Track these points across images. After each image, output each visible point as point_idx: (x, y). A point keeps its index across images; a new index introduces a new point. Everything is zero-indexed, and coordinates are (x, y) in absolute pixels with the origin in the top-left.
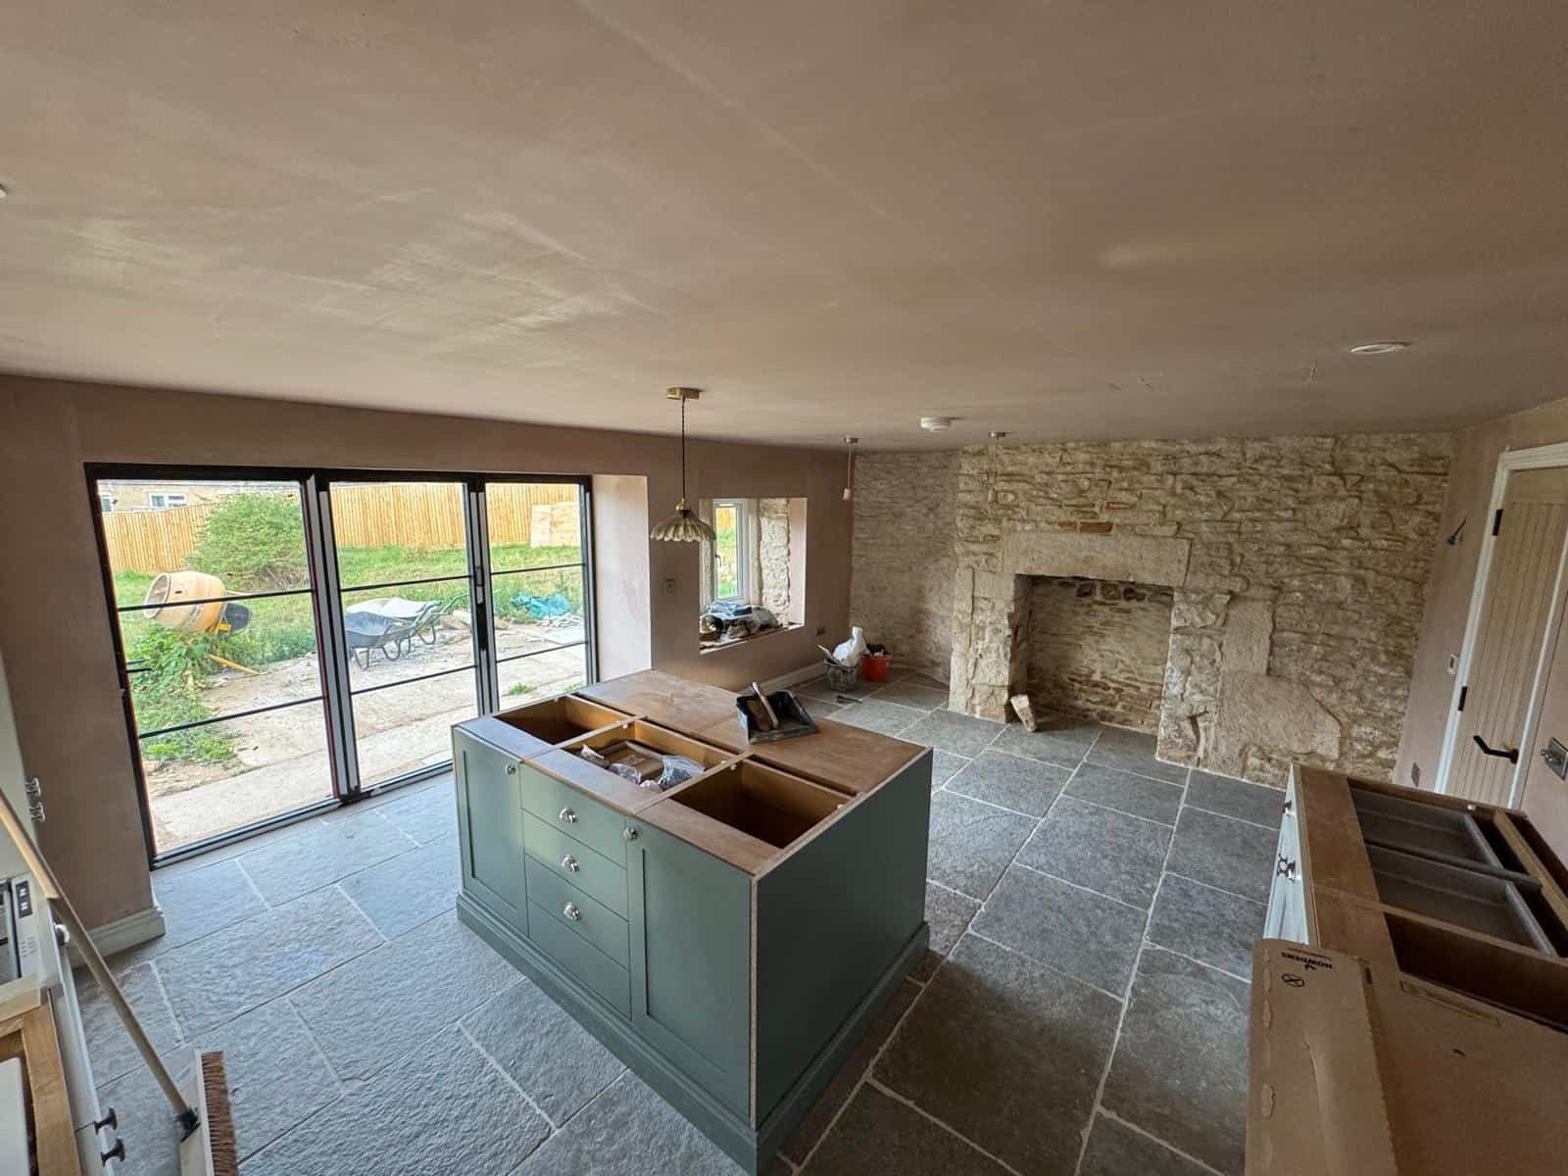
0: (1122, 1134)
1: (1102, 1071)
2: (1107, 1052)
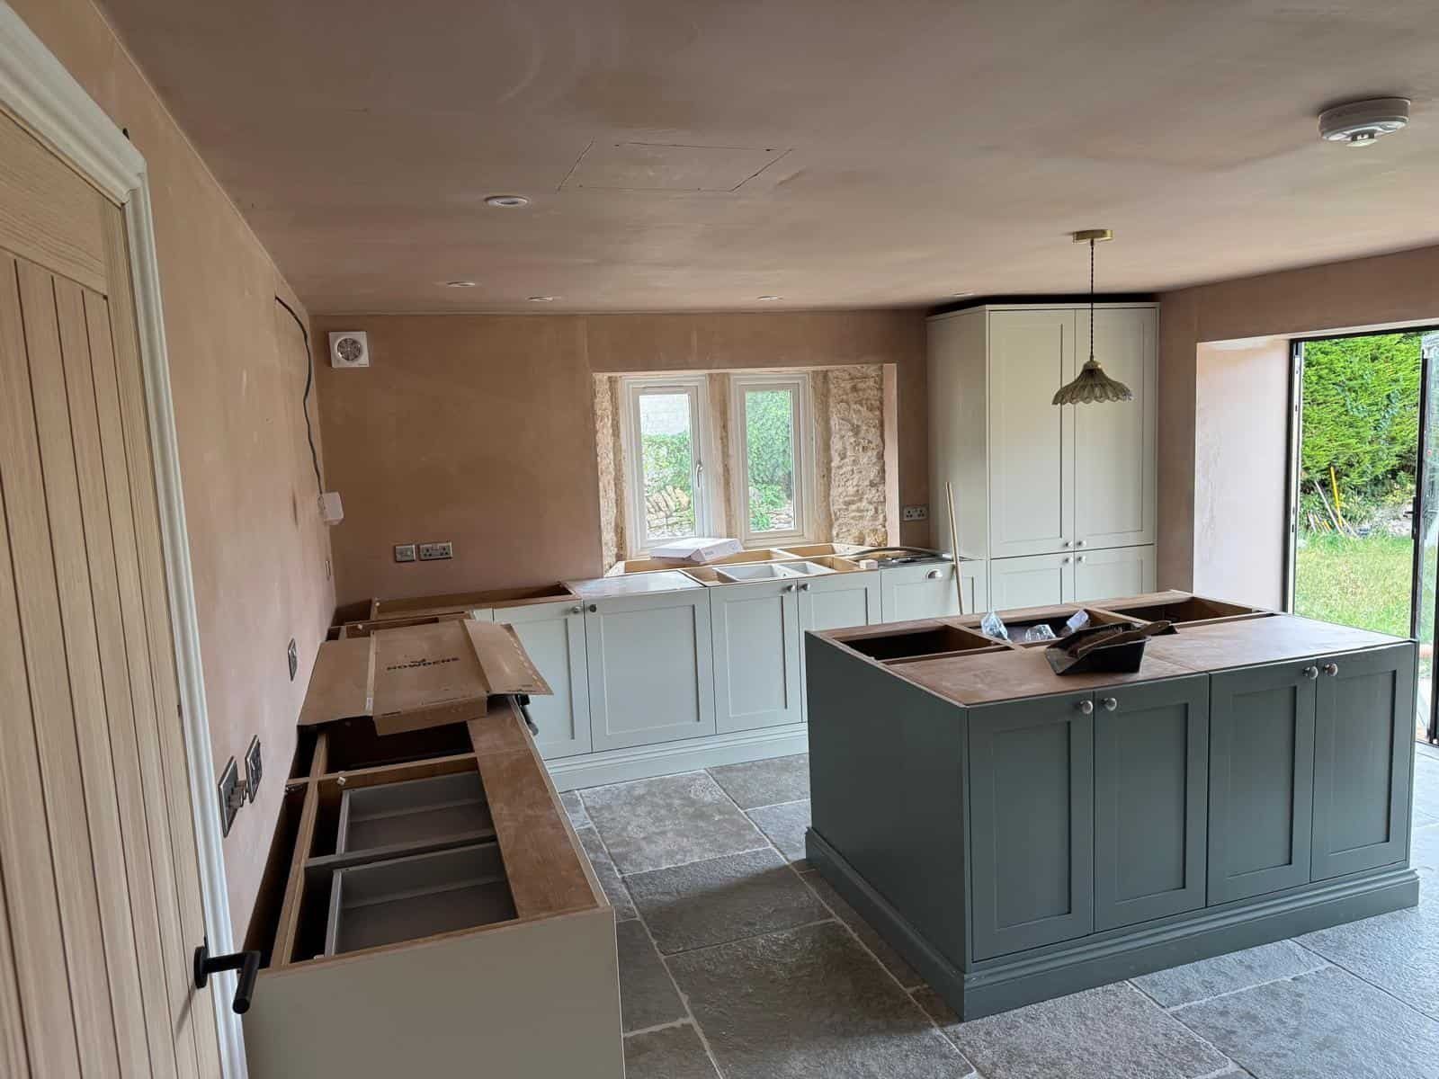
0: (660, 1018)
1: (711, 1048)
2: (723, 1067)
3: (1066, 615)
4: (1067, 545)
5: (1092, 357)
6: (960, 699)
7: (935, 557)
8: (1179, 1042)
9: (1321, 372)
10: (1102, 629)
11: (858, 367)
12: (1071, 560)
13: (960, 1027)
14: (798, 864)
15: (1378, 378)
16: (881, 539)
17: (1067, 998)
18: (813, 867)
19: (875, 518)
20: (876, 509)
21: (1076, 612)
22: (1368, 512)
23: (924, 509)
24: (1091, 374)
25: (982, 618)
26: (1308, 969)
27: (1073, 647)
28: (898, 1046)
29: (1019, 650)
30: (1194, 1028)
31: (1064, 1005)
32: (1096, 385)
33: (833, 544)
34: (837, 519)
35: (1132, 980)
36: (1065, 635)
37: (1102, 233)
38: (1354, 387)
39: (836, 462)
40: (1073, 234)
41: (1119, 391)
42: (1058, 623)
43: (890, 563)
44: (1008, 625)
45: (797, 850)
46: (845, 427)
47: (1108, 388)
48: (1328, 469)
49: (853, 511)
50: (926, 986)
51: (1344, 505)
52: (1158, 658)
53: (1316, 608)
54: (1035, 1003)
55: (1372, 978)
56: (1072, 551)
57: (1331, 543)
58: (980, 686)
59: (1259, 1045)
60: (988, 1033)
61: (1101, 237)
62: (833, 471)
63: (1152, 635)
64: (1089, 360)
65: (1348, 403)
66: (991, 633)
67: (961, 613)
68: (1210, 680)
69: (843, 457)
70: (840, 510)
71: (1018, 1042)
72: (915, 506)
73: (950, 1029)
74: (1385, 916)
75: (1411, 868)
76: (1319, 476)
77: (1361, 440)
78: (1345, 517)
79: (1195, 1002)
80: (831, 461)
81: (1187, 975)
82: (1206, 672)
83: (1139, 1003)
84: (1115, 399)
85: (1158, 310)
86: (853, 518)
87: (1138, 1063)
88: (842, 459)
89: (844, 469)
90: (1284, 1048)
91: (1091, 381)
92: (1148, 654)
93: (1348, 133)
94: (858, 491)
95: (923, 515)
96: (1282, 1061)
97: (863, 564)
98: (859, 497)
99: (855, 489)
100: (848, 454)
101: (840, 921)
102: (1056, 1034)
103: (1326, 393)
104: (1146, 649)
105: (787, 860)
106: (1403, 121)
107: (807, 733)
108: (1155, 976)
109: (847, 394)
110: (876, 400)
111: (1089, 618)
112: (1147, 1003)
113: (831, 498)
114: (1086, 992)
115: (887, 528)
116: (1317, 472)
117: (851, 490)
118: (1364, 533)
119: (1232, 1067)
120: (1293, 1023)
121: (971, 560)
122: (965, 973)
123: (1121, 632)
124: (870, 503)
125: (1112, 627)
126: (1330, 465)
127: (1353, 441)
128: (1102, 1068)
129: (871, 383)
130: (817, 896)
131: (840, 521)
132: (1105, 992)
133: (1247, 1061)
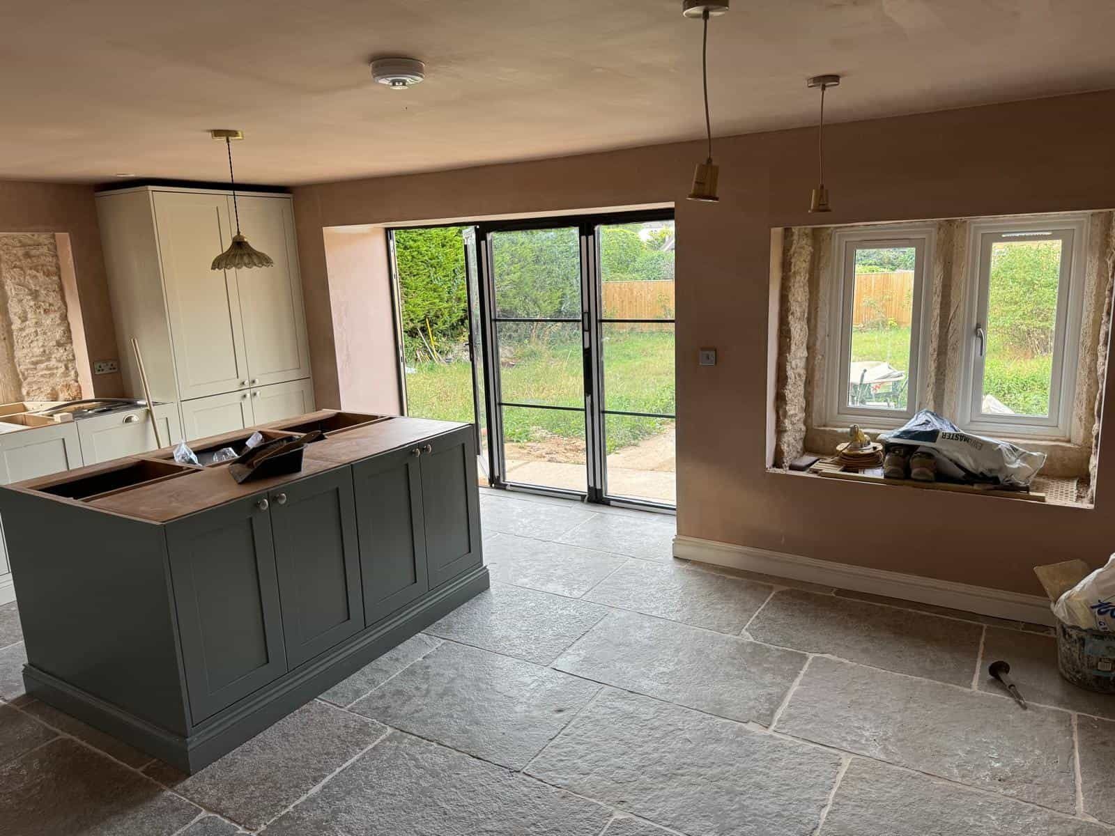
3: (245, 437)
4: (243, 383)
5: (239, 232)
6: (156, 518)
7: (131, 404)
8: (354, 728)
9: (413, 254)
10: (272, 444)
11: (29, 234)
12: (248, 395)
13: (188, 782)
14: (18, 701)
15: (447, 259)
16: (75, 393)
17: (273, 727)
18: (35, 699)
19: (66, 374)
20: (67, 368)
21: (252, 434)
22: (450, 347)
23: (115, 364)
24: (239, 244)
25: (174, 449)
26: (432, 648)
27: (251, 460)
28: (133, 818)
29: (207, 470)
30: (364, 714)
31: (271, 734)
32: (244, 254)
33: (24, 403)
34: (25, 379)
35: (320, 697)
36: (244, 453)
37: (235, 133)
38: (433, 263)
39: (16, 324)
40: (211, 131)
41: (263, 260)
42: (239, 444)
43: (86, 414)
44: (197, 453)
45: (16, 689)
46: (23, 292)
47: (254, 257)
48: (424, 320)
49: (43, 369)
50: (155, 760)
51: (436, 344)
52: (315, 459)
53: (424, 413)
54: (248, 740)
55: (468, 641)
56: (247, 388)
57: (431, 369)
58: (174, 504)
59: (406, 709)
60: (212, 777)
61: (235, 136)
62: (15, 333)
63: (309, 443)
64: (236, 234)
65: (432, 275)
66: (183, 461)
67: (159, 447)
68: (352, 469)
69: (24, 319)
70: (27, 370)
71: (237, 773)
72: (105, 361)
73: (179, 786)
74: (473, 600)
75: (484, 565)
76: (419, 325)
77: (441, 300)
78: (437, 351)
79: (364, 696)
80: (11, 324)
81: (357, 680)
82: (349, 463)
83: (326, 711)
84: (260, 265)
85: (292, 200)
86: (42, 376)
87: (327, 754)
88: (23, 321)
89: (27, 331)
90: (419, 705)
91: (239, 252)
92: (308, 457)
93: (390, 79)
94: (44, 351)
95: (114, 369)
96: (420, 714)
97: (57, 418)
98: (47, 357)
99: (42, 350)
100: (29, 316)
101: (68, 736)
102: (267, 755)
103: (418, 268)
104: (304, 454)
105: (5, 701)
106: (421, 77)
107: (12, 582)
108: (335, 688)
109: (20, 260)
110: (51, 266)
111: (263, 437)
112: (331, 709)
113: (16, 360)
114: (287, 717)
115: (80, 383)
116: (418, 322)
117: (38, 351)
118: (448, 361)
119: (389, 730)
120: (425, 686)
121: (163, 404)
122: (187, 737)
123: (285, 443)
124: (59, 361)
125: (279, 441)
126: (425, 317)
127: (437, 301)
128: (303, 767)
129: (45, 250)
130: (41, 721)
131: (29, 379)
132: (300, 712)
133: (398, 722)
